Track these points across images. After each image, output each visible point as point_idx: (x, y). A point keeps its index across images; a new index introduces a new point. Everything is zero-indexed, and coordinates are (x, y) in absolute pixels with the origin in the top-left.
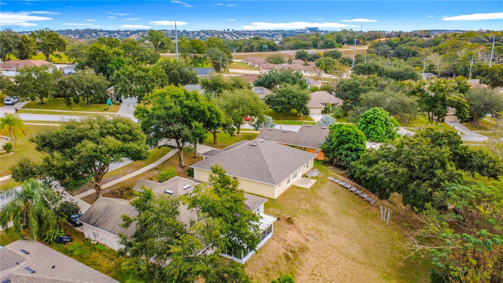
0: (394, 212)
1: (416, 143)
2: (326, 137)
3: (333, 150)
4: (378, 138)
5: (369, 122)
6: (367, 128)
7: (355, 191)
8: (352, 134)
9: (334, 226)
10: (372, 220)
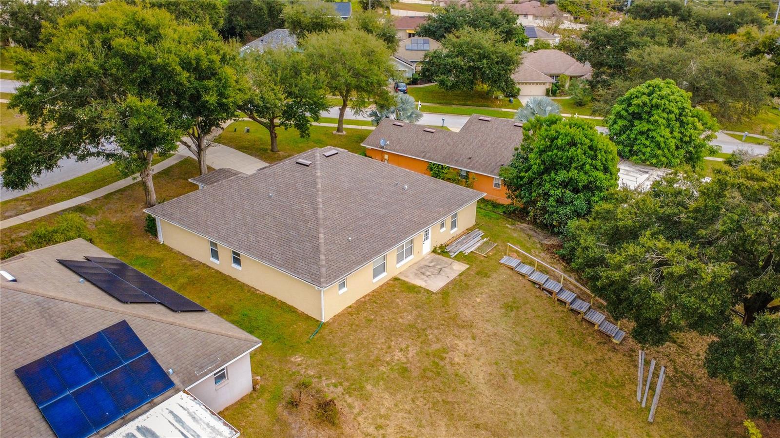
0: (676, 371)
1: (771, 188)
2: (516, 149)
3: (531, 182)
4: (655, 156)
5: (637, 116)
6: (631, 130)
7: (571, 303)
8: (581, 144)
9: (478, 426)
10: (606, 400)
